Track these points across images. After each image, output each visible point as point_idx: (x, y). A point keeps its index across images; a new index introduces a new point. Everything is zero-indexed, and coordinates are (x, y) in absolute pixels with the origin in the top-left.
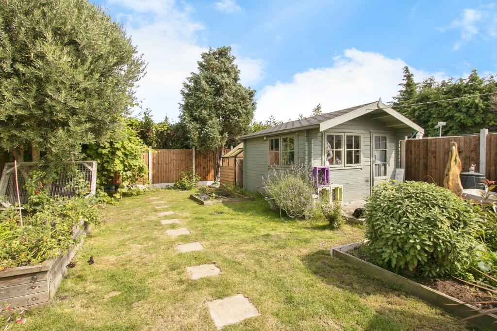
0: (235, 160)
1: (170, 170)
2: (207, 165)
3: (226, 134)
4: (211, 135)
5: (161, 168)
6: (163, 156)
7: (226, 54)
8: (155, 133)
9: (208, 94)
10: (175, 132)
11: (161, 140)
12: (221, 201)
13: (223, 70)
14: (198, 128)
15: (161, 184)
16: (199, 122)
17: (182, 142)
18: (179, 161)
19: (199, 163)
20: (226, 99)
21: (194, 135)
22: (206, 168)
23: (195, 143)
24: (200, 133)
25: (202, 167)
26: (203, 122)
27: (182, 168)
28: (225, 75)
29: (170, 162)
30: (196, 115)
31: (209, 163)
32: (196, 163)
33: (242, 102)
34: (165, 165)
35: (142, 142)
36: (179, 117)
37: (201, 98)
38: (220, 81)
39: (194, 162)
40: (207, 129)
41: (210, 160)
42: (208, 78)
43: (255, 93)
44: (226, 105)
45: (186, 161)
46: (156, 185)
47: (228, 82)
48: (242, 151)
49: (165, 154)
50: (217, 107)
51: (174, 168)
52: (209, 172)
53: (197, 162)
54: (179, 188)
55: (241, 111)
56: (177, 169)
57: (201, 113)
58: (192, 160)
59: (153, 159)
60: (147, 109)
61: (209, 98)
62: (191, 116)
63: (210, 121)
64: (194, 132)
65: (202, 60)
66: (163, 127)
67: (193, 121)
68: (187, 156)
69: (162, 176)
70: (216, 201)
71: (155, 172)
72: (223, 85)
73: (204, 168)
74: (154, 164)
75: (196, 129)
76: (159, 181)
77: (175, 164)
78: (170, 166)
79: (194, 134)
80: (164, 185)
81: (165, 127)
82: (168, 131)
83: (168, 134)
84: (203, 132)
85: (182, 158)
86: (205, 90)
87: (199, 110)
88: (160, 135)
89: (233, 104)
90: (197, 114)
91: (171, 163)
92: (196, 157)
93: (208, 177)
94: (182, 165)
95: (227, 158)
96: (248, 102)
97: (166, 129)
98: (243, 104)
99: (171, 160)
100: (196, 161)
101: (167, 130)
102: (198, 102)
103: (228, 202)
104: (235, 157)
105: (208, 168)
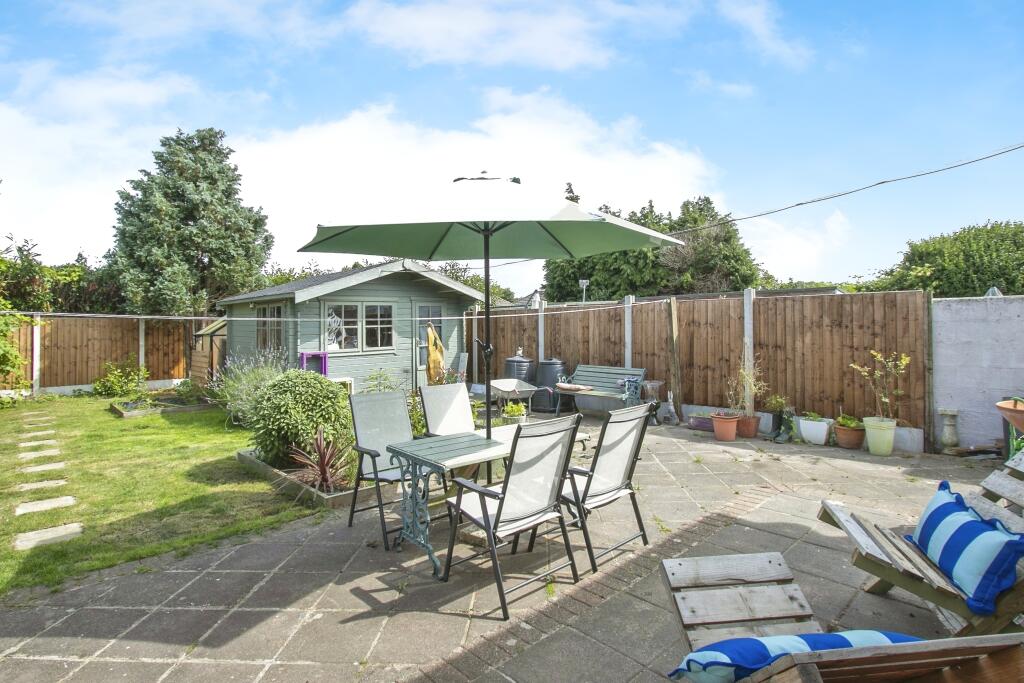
0: (212, 341)
1: (85, 359)
2: (173, 349)
3: (204, 293)
4: (169, 295)
5: (63, 355)
6: (70, 332)
7: (212, 143)
8: (48, 286)
9: (167, 218)
10: (100, 285)
11: (65, 299)
12: (159, 410)
13: (200, 175)
14: (143, 281)
15: (62, 388)
16: (146, 269)
17: (114, 303)
18: (108, 342)
19: (153, 345)
20: (203, 230)
21: (135, 294)
22: (171, 355)
23: (137, 307)
24: (147, 291)
25: (161, 353)
26: (153, 269)
27: (114, 356)
28: (204, 185)
29: (85, 343)
30: (140, 256)
31: (176, 345)
32: (146, 345)
33: (237, 236)
34: (73, 350)
35: (10, 306)
36: (105, 257)
37: (152, 225)
38: (192, 196)
39: (142, 342)
40: (162, 283)
41: (179, 340)
42: (169, 188)
43: (266, 221)
44: (204, 239)
45: (123, 343)
46: (50, 390)
47: (209, 199)
48: (224, 326)
49: (73, 327)
50: (185, 243)
51: (94, 356)
52: (176, 362)
53: (150, 342)
54: (100, 394)
55: (233, 253)
56: (103, 356)
57: (149, 253)
58: (138, 340)
59: (43, 338)
60: (26, 241)
61: (167, 226)
62: (131, 256)
63: (169, 269)
64: (132, 287)
65: (162, 149)
66: (69, 275)
67: (133, 267)
68: (125, 332)
69: (66, 371)
70: (150, 410)
71: (47, 363)
72: (198, 204)
73: (166, 354)
74: (44, 347)
75: (139, 283)
76: (59, 380)
77: (96, 347)
78: (85, 352)
79: (134, 292)
80: (68, 389)
81: (73, 274)
82: (81, 283)
83: (80, 288)
84: (152, 288)
85: (114, 336)
86: (160, 211)
87: (146, 247)
88: (62, 290)
89: (219, 238)
90: (142, 253)
91: (87, 346)
92: (147, 334)
93: (175, 372)
94: (114, 348)
95: (202, 335)
96: (250, 236)
97: (75, 279)
98: (240, 239)
99: (89, 340)
100: (146, 340)
101: (78, 281)
102: (145, 233)
103: (174, 411)
104: (212, 335)
105: (176, 354)
